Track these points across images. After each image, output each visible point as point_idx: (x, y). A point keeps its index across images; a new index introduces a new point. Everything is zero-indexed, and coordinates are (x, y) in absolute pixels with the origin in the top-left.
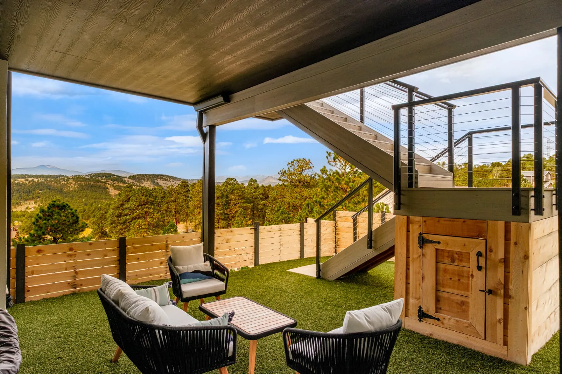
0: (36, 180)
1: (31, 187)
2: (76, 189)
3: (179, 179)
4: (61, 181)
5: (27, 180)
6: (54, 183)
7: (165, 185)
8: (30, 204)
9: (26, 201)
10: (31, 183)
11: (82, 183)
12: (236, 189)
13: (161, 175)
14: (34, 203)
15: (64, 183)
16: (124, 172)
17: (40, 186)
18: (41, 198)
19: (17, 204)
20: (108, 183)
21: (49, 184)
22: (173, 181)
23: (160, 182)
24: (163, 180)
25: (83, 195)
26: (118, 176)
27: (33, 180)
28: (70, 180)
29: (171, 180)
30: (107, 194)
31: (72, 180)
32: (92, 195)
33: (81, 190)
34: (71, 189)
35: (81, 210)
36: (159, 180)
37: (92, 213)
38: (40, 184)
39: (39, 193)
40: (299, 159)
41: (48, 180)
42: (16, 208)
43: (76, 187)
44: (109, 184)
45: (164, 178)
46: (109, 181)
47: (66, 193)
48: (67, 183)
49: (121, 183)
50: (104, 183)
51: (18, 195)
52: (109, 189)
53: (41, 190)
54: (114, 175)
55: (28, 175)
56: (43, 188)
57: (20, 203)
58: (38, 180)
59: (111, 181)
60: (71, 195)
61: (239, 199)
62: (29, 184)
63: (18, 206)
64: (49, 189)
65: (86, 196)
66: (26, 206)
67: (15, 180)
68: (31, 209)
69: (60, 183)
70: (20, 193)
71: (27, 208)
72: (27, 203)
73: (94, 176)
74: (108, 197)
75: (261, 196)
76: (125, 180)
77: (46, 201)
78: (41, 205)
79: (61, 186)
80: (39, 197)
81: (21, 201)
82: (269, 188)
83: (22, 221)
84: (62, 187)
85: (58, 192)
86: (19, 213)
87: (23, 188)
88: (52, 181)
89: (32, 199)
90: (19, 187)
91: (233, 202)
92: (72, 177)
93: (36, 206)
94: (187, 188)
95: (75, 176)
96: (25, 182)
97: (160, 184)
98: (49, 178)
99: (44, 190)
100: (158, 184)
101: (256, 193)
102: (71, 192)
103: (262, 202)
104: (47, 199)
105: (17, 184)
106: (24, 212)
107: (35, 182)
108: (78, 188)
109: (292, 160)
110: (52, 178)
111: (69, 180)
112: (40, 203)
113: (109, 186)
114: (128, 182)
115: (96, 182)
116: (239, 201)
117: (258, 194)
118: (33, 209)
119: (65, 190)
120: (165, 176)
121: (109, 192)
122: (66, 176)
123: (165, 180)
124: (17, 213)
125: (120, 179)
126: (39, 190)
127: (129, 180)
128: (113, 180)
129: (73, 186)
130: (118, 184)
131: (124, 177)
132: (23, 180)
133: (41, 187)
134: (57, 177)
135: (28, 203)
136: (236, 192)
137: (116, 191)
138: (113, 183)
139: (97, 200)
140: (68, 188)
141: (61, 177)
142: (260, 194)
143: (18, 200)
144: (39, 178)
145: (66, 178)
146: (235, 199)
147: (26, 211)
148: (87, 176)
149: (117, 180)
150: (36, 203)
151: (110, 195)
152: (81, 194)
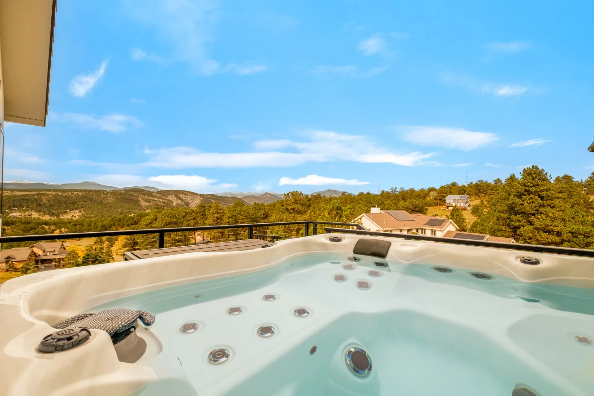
0: (80, 194)
1: (76, 199)
2: (114, 201)
3: (197, 194)
4: (101, 194)
5: (73, 194)
6: (95, 197)
7: (185, 198)
8: (75, 213)
9: (72, 210)
10: (76, 196)
11: (119, 196)
12: (243, 211)
13: (183, 191)
14: (78, 212)
15: (104, 197)
16: (153, 188)
17: (84, 198)
18: (84, 209)
19: (64, 212)
20: (140, 196)
21: (91, 197)
22: (192, 196)
23: (182, 196)
24: (184, 195)
25: (119, 206)
26: (147, 191)
27: (78, 194)
28: (109, 194)
29: (190, 195)
30: (139, 205)
31: (110, 194)
32: (126, 206)
33: (118, 202)
34: (110, 201)
35: (117, 219)
36: (181, 194)
37: (126, 222)
38: (83, 197)
39: (83, 204)
40: (293, 191)
41: (90, 194)
42: (63, 216)
43: (113, 199)
44: (140, 198)
45: (185, 193)
46: (141, 195)
47: (105, 205)
48: (106, 196)
49: (150, 197)
50: (137, 196)
51: (65, 206)
52: (140, 202)
53: (85, 202)
54: (145, 191)
55: (74, 189)
56: (86, 200)
57: (67, 212)
58: (82, 194)
59: (143, 195)
60: (109, 206)
61: (245, 219)
62: (75, 197)
63: (65, 215)
64: (91, 201)
65: (121, 207)
66: (72, 214)
67: (63, 194)
68: (76, 217)
69: (100, 196)
70: (67, 204)
71: (72, 216)
72: (72, 212)
73: (128, 191)
74: (139, 208)
75: (262, 216)
76: (153, 195)
77: (88, 210)
78: (84, 213)
79: (101, 198)
80: (82, 207)
81: (68, 210)
82: (268, 210)
83: (68, 228)
84: (102, 200)
85: (98, 203)
86: (66, 220)
87: (69, 200)
88: (94, 195)
89: (76, 209)
90: (67, 199)
91: (241, 221)
92: (110, 192)
93: (80, 214)
94: (204, 208)
95: (113, 191)
96: (71, 195)
97: (182, 197)
98: (91, 192)
99: (87, 202)
100: (181, 198)
101: (258, 214)
102: (109, 203)
103: (263, 221)
104: (89, 209)
105: (65, 197)
106: (70, 219)
107: (80, 195)
108: (115, 200)
109: (288, 193)
110: (94, 192)
111: (107, 194)
112: (84, 212)
113: (140, 199)
114: (156, 196)
115: (130, 196)
116: (246, 220)
117: (260, 214)
118: (77, 217)
119: (105, 202)
120: (186, 191)
121: (141, 203)
122: (105, 191)
123: (186, 195)
124: (65, 220)
125: (150, 194)
126: (83, 202)
127: (157, 194)
128: (144, 195)
129: (111, 199)
130: (147, 198)
131: (153, 192)
132: (70, 193)
133: (84, 200)
134: (98, 191)
135: (74, 212)
136: (243, 213)
137: (146, 203)
138: (144, 197)
139: (130, 210)
140: (107, 200)
141: (101, 192)
142: (262, 214)
143: (65, 210)
144: (83, 192)
145: (105, 193)
146: (242, 219)
147: (72, 219)
148: (123, 191)
149: (147, 194)
150: (80, 212)
151: (141, 206)
152: (118, 205)
